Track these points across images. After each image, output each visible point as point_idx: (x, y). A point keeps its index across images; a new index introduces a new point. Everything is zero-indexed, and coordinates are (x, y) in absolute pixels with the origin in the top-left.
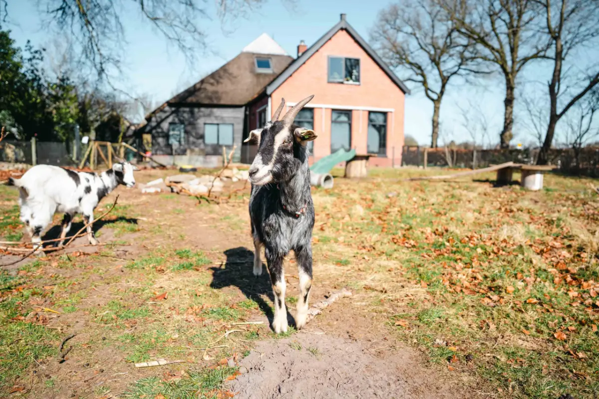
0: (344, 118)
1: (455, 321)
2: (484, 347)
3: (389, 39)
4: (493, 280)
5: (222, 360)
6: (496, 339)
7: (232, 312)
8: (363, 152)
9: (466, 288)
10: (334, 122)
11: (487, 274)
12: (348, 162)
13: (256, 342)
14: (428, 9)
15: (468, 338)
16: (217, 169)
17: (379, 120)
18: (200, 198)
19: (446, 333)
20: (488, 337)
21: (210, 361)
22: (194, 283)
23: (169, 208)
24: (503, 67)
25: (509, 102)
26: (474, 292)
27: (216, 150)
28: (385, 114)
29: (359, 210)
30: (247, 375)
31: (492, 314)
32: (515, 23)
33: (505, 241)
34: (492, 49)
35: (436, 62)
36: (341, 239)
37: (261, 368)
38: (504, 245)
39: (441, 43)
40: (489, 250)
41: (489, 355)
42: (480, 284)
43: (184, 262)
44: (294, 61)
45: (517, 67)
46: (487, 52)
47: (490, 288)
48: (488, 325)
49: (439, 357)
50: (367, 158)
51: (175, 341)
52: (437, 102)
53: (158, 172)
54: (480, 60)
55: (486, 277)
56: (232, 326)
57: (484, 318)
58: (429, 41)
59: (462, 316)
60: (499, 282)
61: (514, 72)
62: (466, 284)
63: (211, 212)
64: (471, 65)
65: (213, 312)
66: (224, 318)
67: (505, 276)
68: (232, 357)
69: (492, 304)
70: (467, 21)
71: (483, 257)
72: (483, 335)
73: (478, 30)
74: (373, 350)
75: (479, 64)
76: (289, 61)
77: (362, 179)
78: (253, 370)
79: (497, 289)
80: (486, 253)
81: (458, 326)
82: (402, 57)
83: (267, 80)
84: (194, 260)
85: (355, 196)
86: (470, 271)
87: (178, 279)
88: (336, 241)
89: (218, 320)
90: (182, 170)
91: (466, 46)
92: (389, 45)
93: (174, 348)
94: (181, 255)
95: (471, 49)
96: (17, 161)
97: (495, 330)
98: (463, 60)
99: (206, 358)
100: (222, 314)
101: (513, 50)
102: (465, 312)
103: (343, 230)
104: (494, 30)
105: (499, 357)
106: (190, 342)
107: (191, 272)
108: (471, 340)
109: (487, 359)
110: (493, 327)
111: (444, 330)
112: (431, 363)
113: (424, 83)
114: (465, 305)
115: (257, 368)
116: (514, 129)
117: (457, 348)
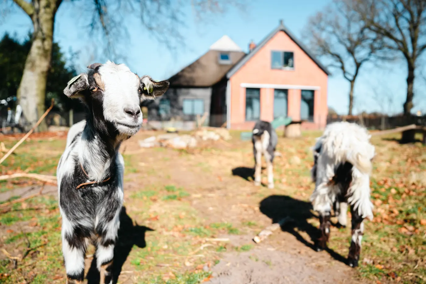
0: (282, 95)
1: (379, 245)
2: (406, 267)
3: (315, 36)
4: (408, 214)
5: (199, 266)
6: (416, 262)
7: (206, 231)
8: (297, 118)
9: (385, 219)
10: (276, 97)
11: (403, 209)
12: (287, 126)
13: (224, 254)
14: (345, 13)
15: (391, 259)
16: (193, 131)
17: (308, 95)
18: (181, 150)
19: (372, 254)
20: (408, 260)
21: (191, 266)
22: (178, 209)
23: (160, 156)
24: (406, 54)
25: (410, 80)
26: (392, 223)
27: (192, 118)
28: (313, 92)
29: (297, 160)
30: (218, 279)
31: (410, 241)
32: (415, 20)
33: (414, 184)
34: (396, 40)
35: (351, 52)
36: (284, 180)
37: (229, 274)
38: (413, 187)
39: (355, 38)
40: (401, 190)
41: (411, 274)
42: (396, 217)
43: (171, 194)
44: (245, 55)
45: (417, 53)
46: (392, 43)
47: (406, 221)
48: (407, 250)
49: (368, 273)
50: (300, 123)
51: (165, 250)
52: (352, 81)
53: (153, 133)
54: (386, 49)
55: (401, 212)
56: (206, 242)
57: (403, 243)
58: (345, 36)
59: (385, 241)
60: (413, 216)
61: (414, 57)
62: (385, 216)
63: (189, 160)
64: (379, 53)
65: (192, 231)
66: (200, 235)
67: (418, 212)
68: (206, 264)
69: (409, 233)
70: (376, 20)
71: (398, 196)
72: (404, 258)
73: (384, 27)
74: (314, 264)
75: (385, 52)
76: (242, 55)
77: (297, 138)
78: (223, 275)
79: (412, 222)
80: (399, 193)
81: (382, 249)
82: (325, 49)
83: (227, 69)
84: (177, 193)
85: (293, 150)
86: (387, 206)
87: (167, 206)
88: (280, 182)
89: (196, 237)
90: (168, 132)
91: (374, 40)
92: (315, 41)
93: (164, 256)
94: (168, 189)
95: (379, 41)
96: (61, 125)
97: (414, 254)
98: (373, 50)
99: (188, 264)
100: (198, 232)
101: (414, 40)
102: (386, 238)
103: (286, 174)
104: (397, 25)
105: (421, 277)
106: (175, 252)
107: (176, 201)
108: (394, 261)
109: (411, 278)
110: (412, 252)
111: (370, 251)
112: (362, 277)
113: (343, 68)
114: (386, 232)
115: (226, 273)
116: (414, 100)
117: (382, 267)
